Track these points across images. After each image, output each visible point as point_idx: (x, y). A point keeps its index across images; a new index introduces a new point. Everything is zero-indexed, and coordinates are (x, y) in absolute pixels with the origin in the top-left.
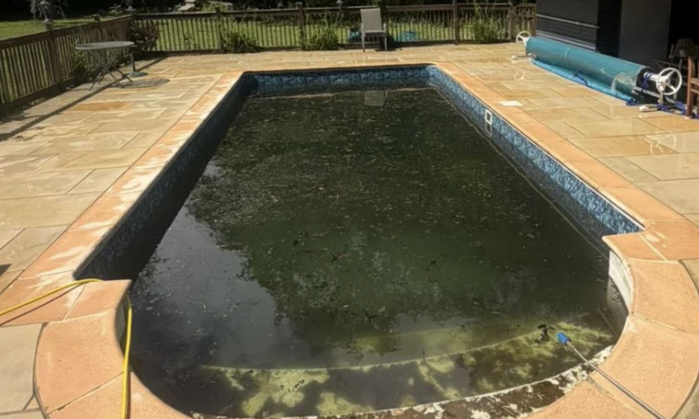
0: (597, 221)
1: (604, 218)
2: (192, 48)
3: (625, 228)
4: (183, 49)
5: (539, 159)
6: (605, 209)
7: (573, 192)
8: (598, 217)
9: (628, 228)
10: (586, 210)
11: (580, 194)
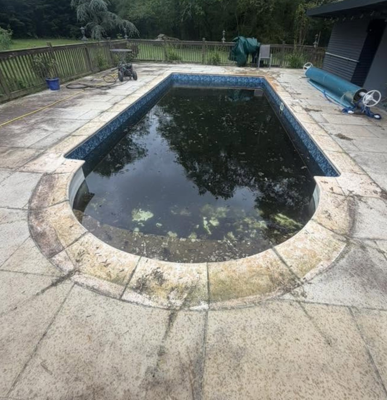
0: (319, 167)
1: (322, 166)
2: (153, 59)
3: (331, 173)
4: (149, 59)
5: (299, 131)
6: (324, 162)
7: (310, 150)
8: (319, 165)
9: (333, 173)
10: (315, 161)
11: (314, 152)
